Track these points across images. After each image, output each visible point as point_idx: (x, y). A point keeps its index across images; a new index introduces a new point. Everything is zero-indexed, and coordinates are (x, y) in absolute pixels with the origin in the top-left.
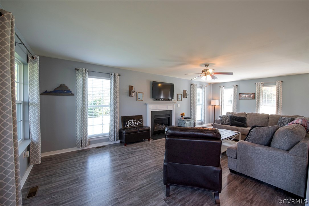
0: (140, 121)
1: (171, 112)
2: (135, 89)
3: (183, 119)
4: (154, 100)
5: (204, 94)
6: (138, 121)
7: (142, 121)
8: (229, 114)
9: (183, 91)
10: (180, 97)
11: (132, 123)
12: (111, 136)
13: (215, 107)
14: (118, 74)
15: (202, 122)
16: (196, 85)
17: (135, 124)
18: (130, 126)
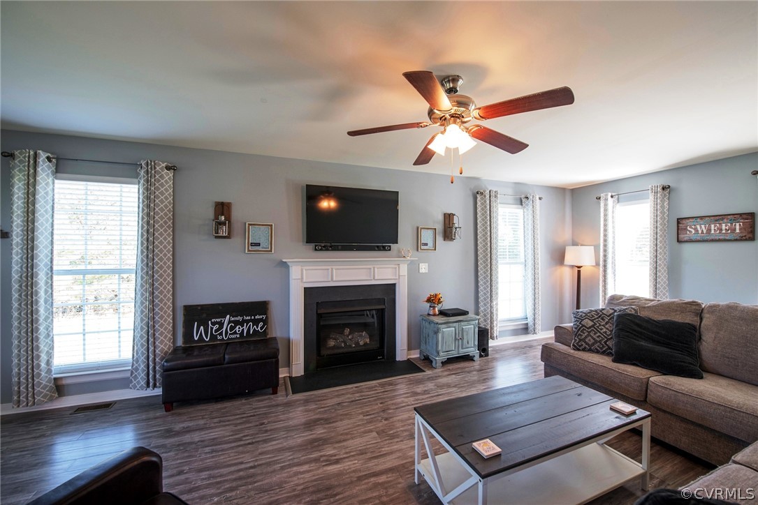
0: (256, 322)
1: (390, 289)
2: (237, 214)
3: (434, 315)
4: (316, 250)
5: (530, 227)
6: (247, 322)
7: (265, 322)
8: (619, 304)
9: (441, 218)
10: (427, 237)
11: (224, 329)
12: (137, 369)
13: (579, 272)
14: (164, 165)
15: (527, 324)
16: (492, 194)
17: (235, 333)
18: (213, 337)
